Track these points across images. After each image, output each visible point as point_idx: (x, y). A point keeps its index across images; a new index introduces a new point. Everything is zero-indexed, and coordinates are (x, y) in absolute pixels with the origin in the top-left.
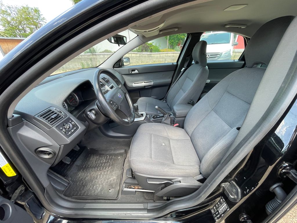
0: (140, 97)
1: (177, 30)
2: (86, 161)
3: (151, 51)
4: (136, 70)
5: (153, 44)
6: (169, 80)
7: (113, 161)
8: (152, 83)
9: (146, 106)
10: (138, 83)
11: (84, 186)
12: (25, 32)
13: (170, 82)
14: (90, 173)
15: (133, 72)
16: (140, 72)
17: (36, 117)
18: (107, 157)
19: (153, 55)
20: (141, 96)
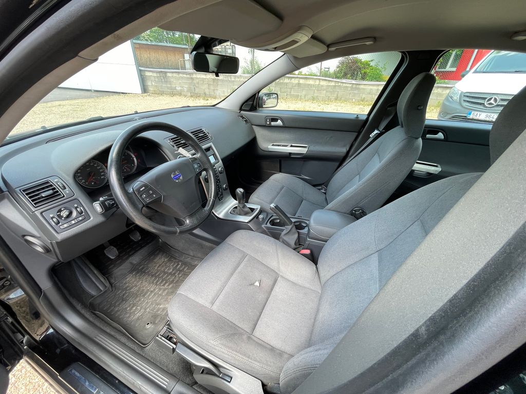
0: (280, 172)
1: (371, 43)
2: (147, 261)
3: (363, 78)
4: (279, 120)
5: (372, 64)
6: (342, 150)
7: (181, 276)
8: (304, 151)
9: (278, 193)
10: (278, 146)
11: (124, 300)
12: (173, 35)
13: (343, 155)
14: (142, 282)
15: (273, 123)
16: (286, 126)
17: (17, 190)
18: (178, 265)
19: (362, 87)
20: (282, 170)
